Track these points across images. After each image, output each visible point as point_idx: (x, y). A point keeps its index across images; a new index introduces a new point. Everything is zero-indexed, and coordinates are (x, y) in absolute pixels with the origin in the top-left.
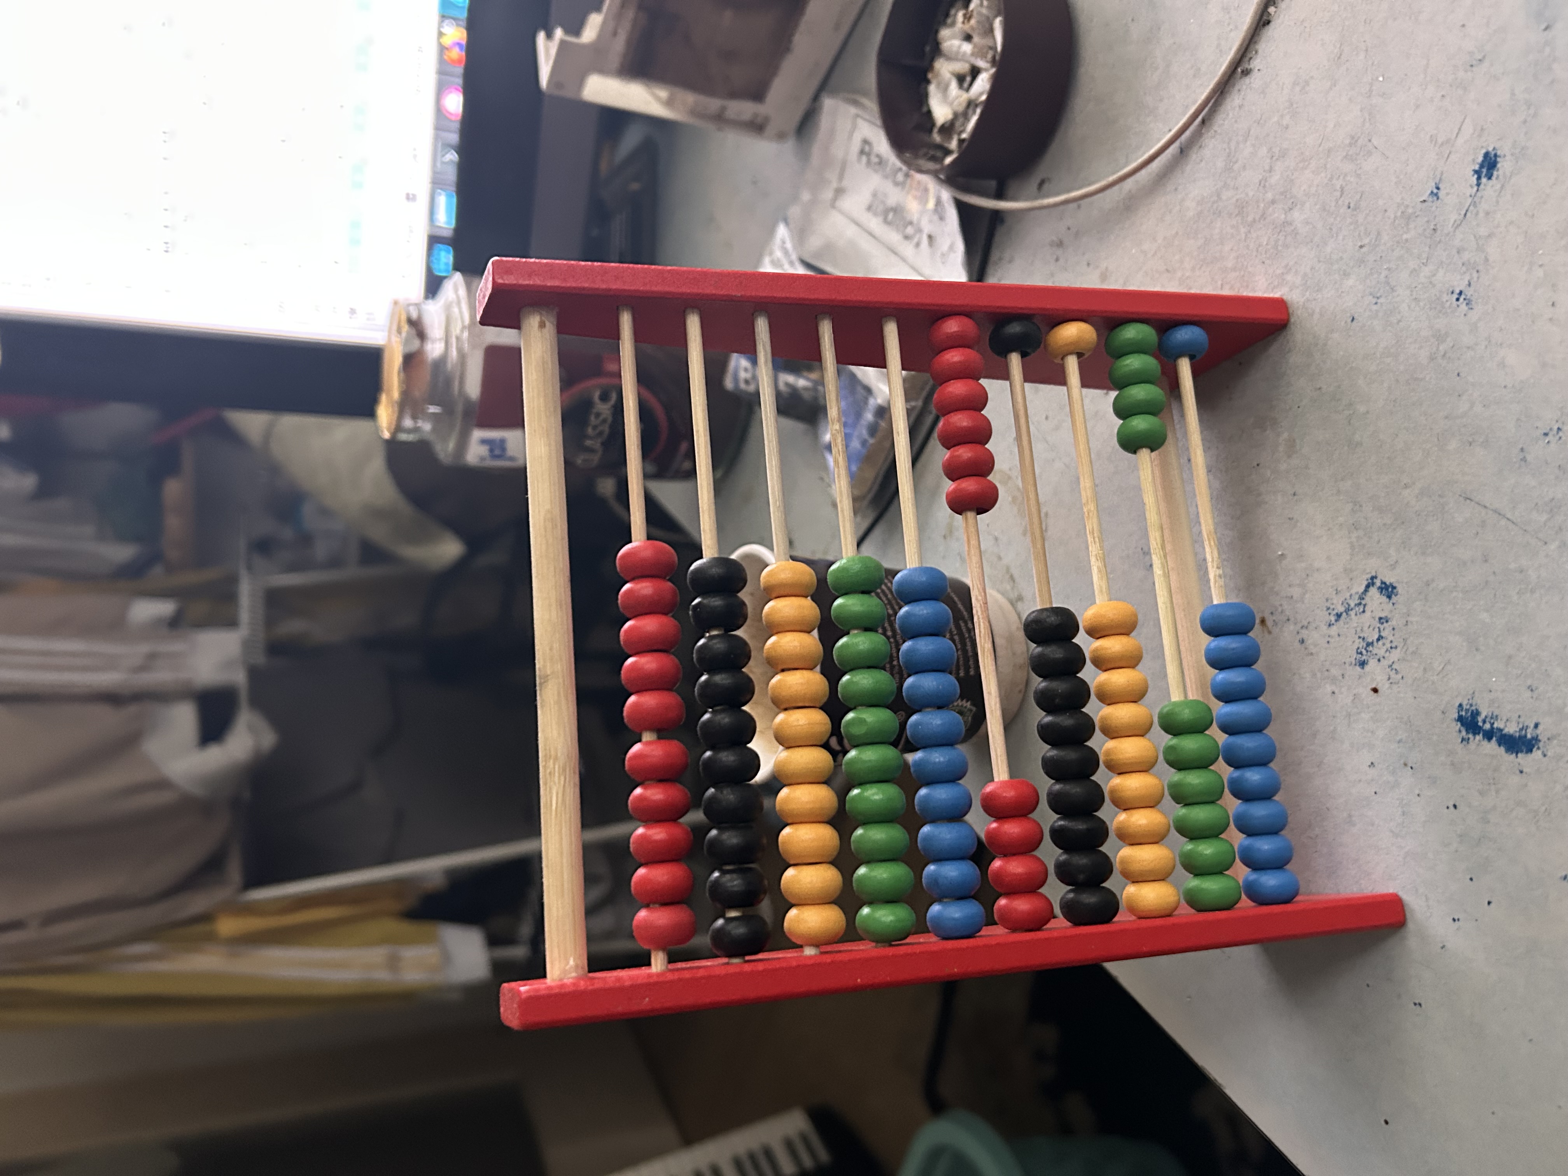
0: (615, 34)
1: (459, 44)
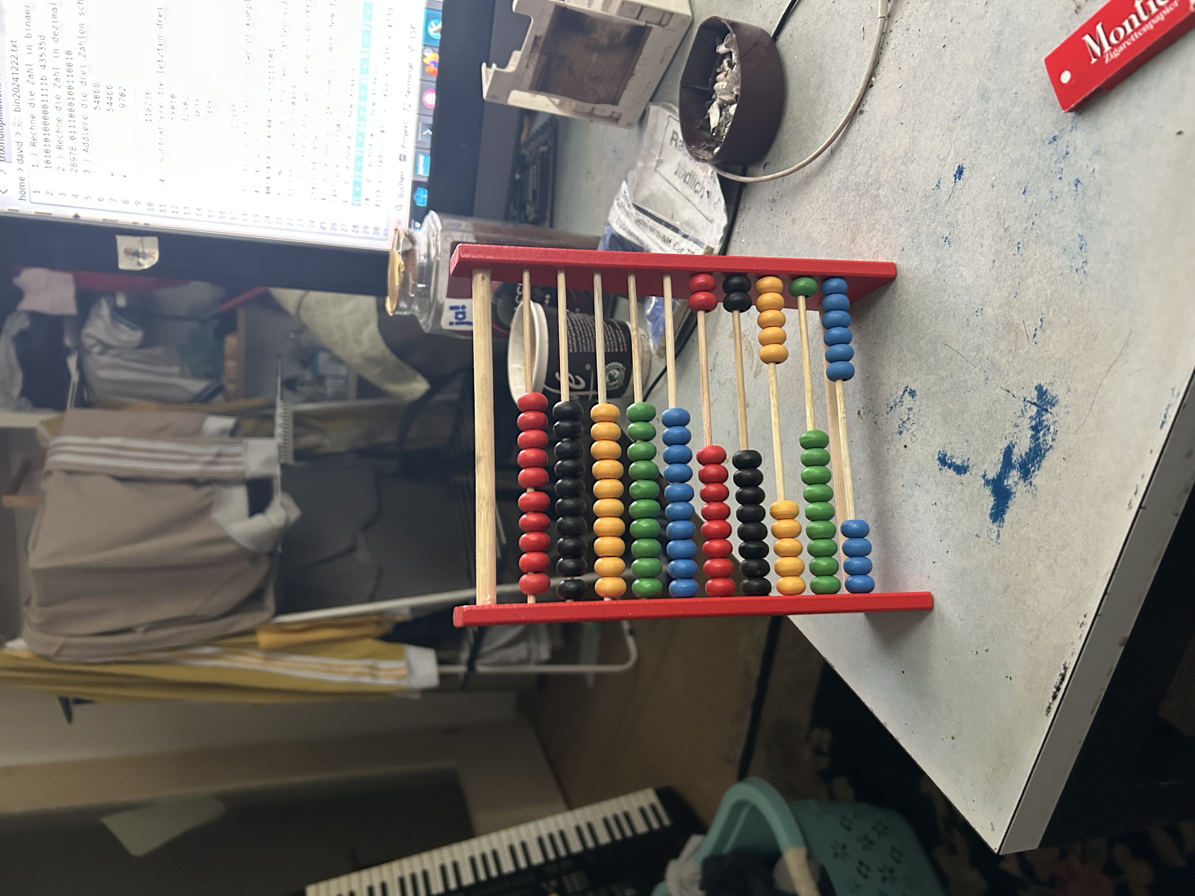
0: (527, 67)
1: (434, 63)
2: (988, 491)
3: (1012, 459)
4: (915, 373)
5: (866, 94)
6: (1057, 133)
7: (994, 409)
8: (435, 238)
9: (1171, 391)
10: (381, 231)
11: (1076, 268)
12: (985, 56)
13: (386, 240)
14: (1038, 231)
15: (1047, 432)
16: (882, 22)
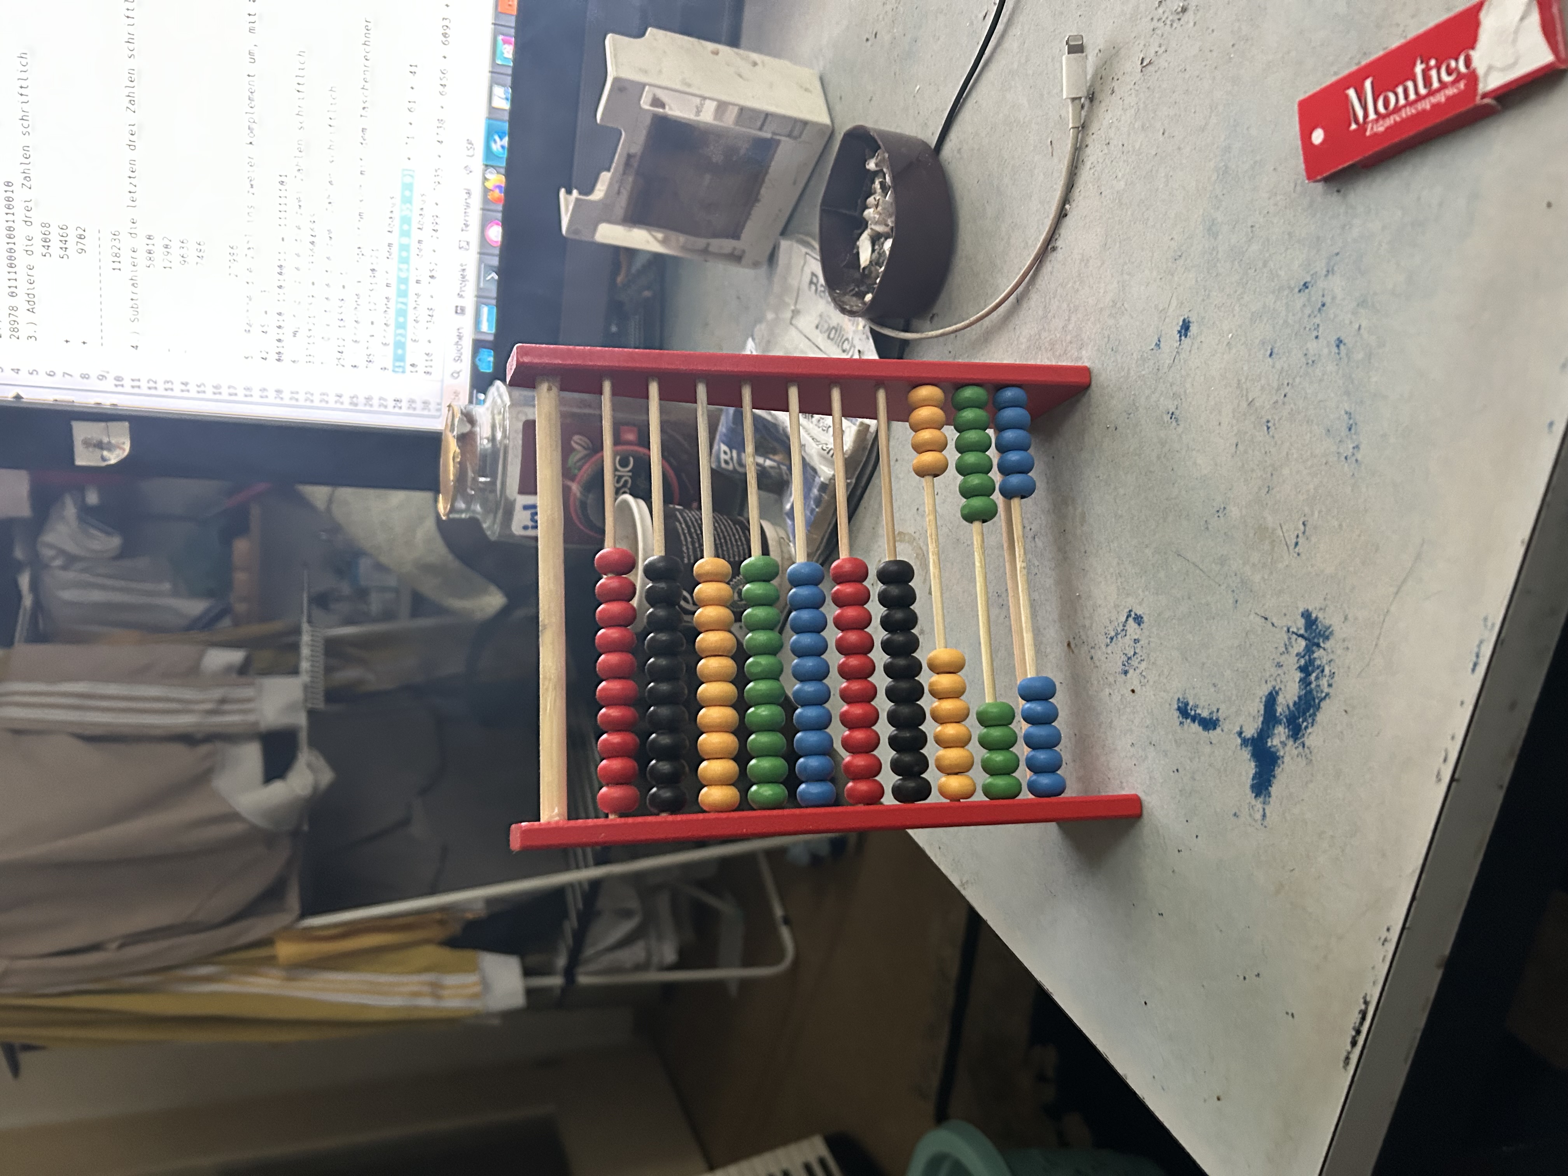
0: (619, 193)
1: (499, 187)
2: (1246, 754)
3: (1276, 710)
4: (1140, 591)
5: (1059, 225)
6: (1308, 279)
7: (1248, 643)
8: (501, 416)
9: (1482, 623)
10: (433, 406)
11: (1345, 455)
12: (1209, 178)
13: (439, 417)
14: (1292, 405)
15: (1320, 674)
16: (1075, 134)
